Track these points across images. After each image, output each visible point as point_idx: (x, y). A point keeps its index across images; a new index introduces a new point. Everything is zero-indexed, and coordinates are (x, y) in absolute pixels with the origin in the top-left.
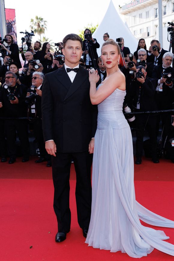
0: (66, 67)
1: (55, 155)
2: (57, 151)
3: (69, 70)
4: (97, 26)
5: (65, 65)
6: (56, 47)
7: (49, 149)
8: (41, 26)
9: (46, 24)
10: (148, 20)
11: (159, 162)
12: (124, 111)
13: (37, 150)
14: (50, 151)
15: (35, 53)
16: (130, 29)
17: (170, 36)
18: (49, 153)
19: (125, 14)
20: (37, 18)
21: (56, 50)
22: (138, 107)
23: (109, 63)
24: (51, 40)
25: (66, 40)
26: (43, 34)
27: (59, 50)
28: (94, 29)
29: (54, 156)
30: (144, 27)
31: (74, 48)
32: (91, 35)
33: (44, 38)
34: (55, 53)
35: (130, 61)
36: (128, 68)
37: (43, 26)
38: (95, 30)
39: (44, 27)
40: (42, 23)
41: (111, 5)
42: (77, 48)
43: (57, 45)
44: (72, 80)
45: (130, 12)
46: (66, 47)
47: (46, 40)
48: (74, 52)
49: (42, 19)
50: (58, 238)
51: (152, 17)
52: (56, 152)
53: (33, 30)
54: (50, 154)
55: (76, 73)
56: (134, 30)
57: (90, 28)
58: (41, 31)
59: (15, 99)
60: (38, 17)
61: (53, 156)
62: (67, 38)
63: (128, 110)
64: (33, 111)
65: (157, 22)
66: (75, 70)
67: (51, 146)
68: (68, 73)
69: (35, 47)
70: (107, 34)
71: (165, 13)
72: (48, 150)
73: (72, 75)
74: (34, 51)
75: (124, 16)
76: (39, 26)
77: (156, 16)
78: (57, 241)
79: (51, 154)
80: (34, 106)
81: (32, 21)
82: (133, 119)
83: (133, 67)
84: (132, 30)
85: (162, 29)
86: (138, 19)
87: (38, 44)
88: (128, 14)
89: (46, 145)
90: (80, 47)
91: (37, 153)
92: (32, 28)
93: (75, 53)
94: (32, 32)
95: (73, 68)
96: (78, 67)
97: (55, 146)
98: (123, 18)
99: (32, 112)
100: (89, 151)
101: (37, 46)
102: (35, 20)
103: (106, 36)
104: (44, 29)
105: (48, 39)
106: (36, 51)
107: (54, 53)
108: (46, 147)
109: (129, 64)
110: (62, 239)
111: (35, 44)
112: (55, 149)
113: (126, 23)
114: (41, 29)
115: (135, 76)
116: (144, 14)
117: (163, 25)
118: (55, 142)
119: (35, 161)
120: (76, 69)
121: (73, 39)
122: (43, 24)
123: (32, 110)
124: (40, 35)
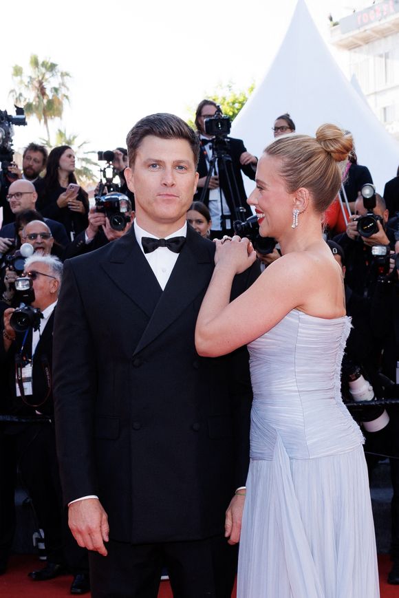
0: (141, 233)
1: (104, 551)
2: (110, 535)
3: (151, 245)
4: (252, 89)
5: (136, 226)
6: (104, 164)
7: (83, 528)
8: (48, 92)
9: (68, 85)
13: (35, 536)
14: (87, 537)
16: (371, 100)
18: (81, 543)
19: (352, 46)
20: (35, 63)
21: (105, 176)
24: (85, 143)
25: (137, 138)
26: (57, 119)
27: (114, 176)
28: (240, 103)
29: (101, 555)
31: (169, 167)
32: (227, 123)
33: (61, 134)
34: (101, 186)
35: (364, 212)
36: (356, 236)
37: (56, 90)
38: (242, 104)
39: (60, 96)
40: (51, 83)
41: (301, 17)
42: (179, 166)
43: (108, 156)
44: (163, 279)
45: (367, 41)
46: (138, 161)
48: (169, 182)
49: (52, 67)
52: (107, 539)
53: (21, 105)
54: (85, 548)
55: (177, 255)
56: (384, 106)
58: (50, 108)
60: (40, 62)
61: (95, 553)
62: (141, 131)
63: (363, 389)
66: (173, 244)
67: (88, 518)
68: (147, 256)
70: (286, 118)
72: (80, 532)
73: (162, 264)
75: (346, 54)
76: (42, 91)
79: (90, 547)
81: (18, 71)
82: (380, 423)
83: (374, 235)
84: (376, 105)
86: (395, 64)
88: (360, 46)
89: (71, 514)
90: (188, 162)
91: (37, 546)
92: (18, 97)
93: (173, 185)
94: (20, 111)
95: (166, 239)
96: (182, 232)
97: (105, 516)
98: (345, 61)
100: (227, 535)
102: (29, 71)
103: (284, 123)
104: (60, 103)
105: (74, 137)
107: (94, 187)
108: (72, 523)
109: (363, 222)
112: (106, 528)
113: (354, 81)
114: (50, 102)
115: (392, 266)
118: (105, 503)
119: (30, 575)
120: (176, 240)
121: (163, 135)
122: (57, 86)
124: (46, 122)
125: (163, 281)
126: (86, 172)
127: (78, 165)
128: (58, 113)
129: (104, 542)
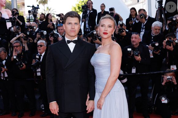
1: (58, 114)
2: (59, 110)
3: (69, 42)
7: (53, 109)
14: (54, 111)
15: (40, 23)
23: (105, 33)
31: (73, 24)
35: (120, 27)
44: (72, 50)
46: (66, 23)
47: (50, 10)
54: (53, 114)
55: (75, 44)
58: (45, 2)
61: (56, 115)
67: (54, 107)
68: (68, 44)
69: (40, 18)
72: (52, 110)
73: (72, 46)
74: (40, 21)
79: (55, 114)
80: (39, 70)
87: (43, 15)
89: (50, 106)
93: (74, 28)
94: (38, 5)
95: (73, 40)
97: (58, 106)
99: (38, 75)
101: (42, 18)
106: (41, 22)
108: (50, 108)
111: (40, 16)
119: (40, 116)
121: (72, 17)
123: (38, 73)
124: (44, 5)
129: (58, 112)
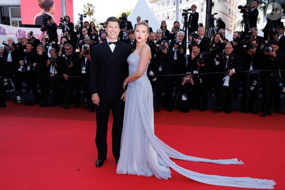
0: (108, 41)
3: (110, 43)
4: (132, 11)
5: (107, 39)
6: (101, 26)
8: (91, 10)
10: (169, 7)
11: (172, 111)
12: (148, 74)
16: (155, 13)
17: (183, 19)
18: (94, 103)
19: (152, 2)
20: (88, 4)
21: (101, 28)
22: (160, 69)
23: (139, 38)
24: (97, 21)
28: (129, 13)
30: (166, 12)
33: (93, 19)
34: (100, 30)
39: (93, 11)
40: (91, 8)
42: (116, 27)
43: (102, 24)
45: (155, 1)
49: (92, 5)
50: (98, 164)
51: (171, 5)
52: (99, 102)
53: (85, 13)
55: (116, 45)
56: (158, 14)
57: (126, 12)
58: (91, 13)
59: (71, 64)
61: (97, 105)
63: (152, 73)
64: (84, 72)
65: (175, 9)
66: (115, 43)
67: (96, 98)
71: (181, 2)
72: (94, 101)
73: (112, 47)
76: (89, 10)
77: (174, 4)
78: (97, 166)
80: (84, 68)
81: (85, 6)
82: (155, 79)
84: (156, 15)
85: (178, 14)
86: (161, 6)
90: (118, 26)
91: (85, 102)
92: (84, 11)
94: (85, 15)
95: (113, 42)
96: (116, 41)
97: (99, 98)
98: (150, 5)
102: (87, 6)
104: (93, 13)
108: (93, 99)
110: (101, 164)
112: (99, 100)
113: (152, 9)
116: (166, 3)
117: (179, 11)
120: (115, 42)
121: (113, 21)
124: (90, 16)
125: (113, 51)
126: (98, 27)
127: (96, 25)
128: (93, 15)
